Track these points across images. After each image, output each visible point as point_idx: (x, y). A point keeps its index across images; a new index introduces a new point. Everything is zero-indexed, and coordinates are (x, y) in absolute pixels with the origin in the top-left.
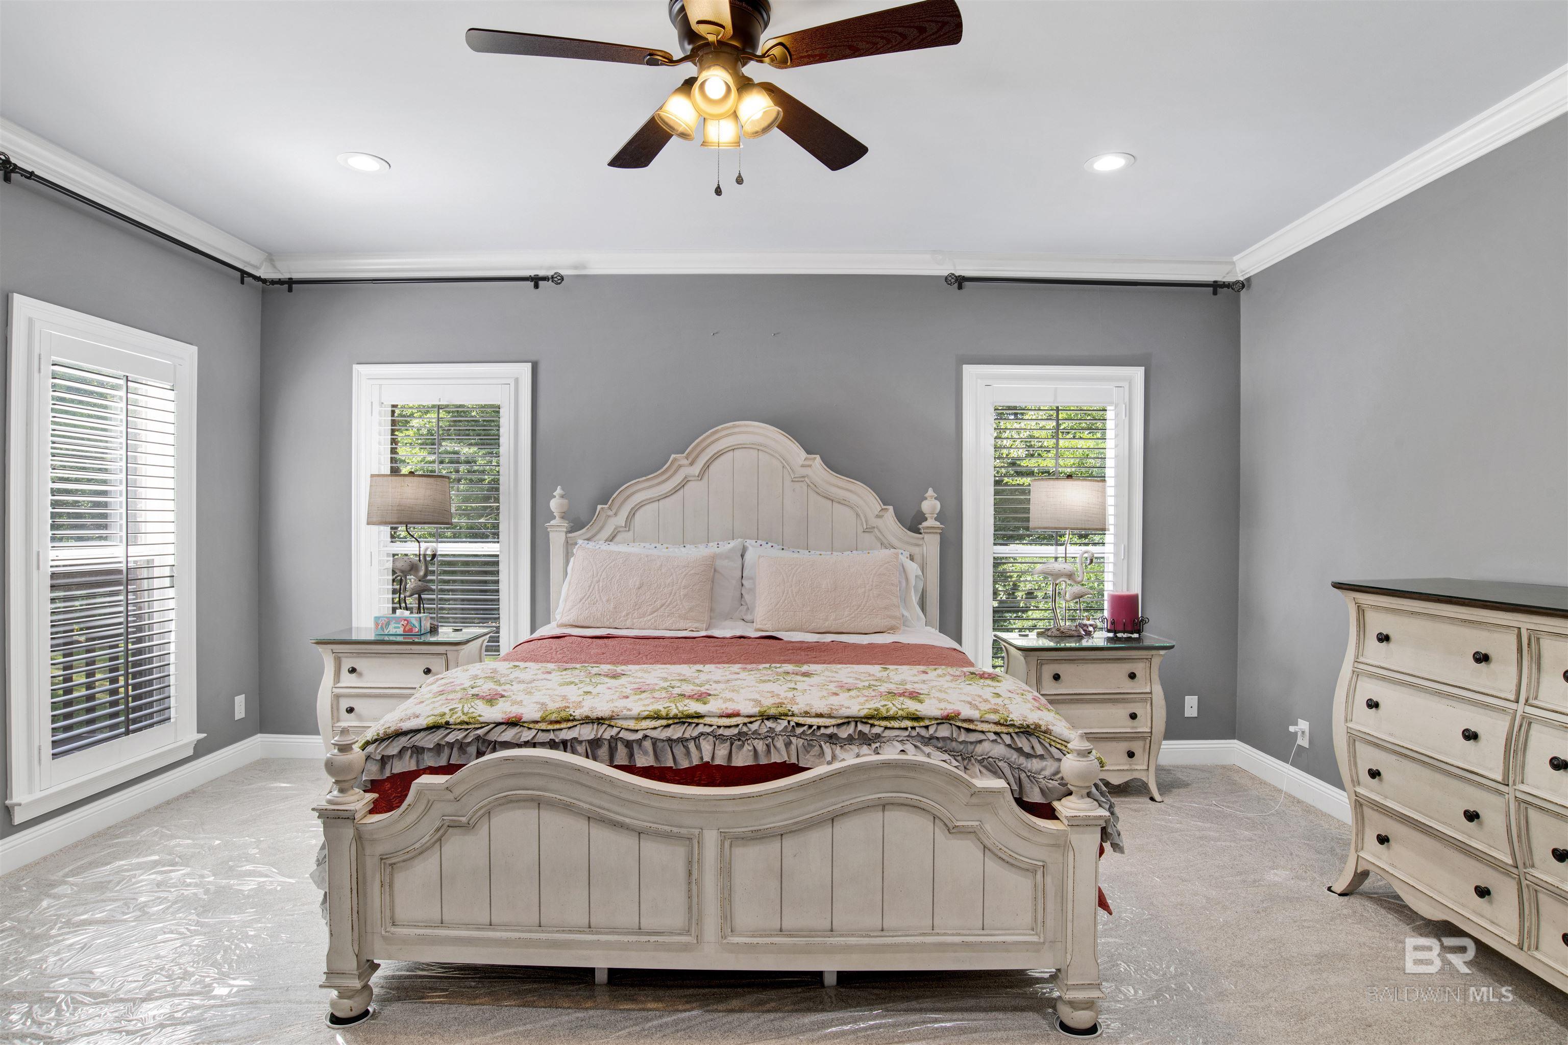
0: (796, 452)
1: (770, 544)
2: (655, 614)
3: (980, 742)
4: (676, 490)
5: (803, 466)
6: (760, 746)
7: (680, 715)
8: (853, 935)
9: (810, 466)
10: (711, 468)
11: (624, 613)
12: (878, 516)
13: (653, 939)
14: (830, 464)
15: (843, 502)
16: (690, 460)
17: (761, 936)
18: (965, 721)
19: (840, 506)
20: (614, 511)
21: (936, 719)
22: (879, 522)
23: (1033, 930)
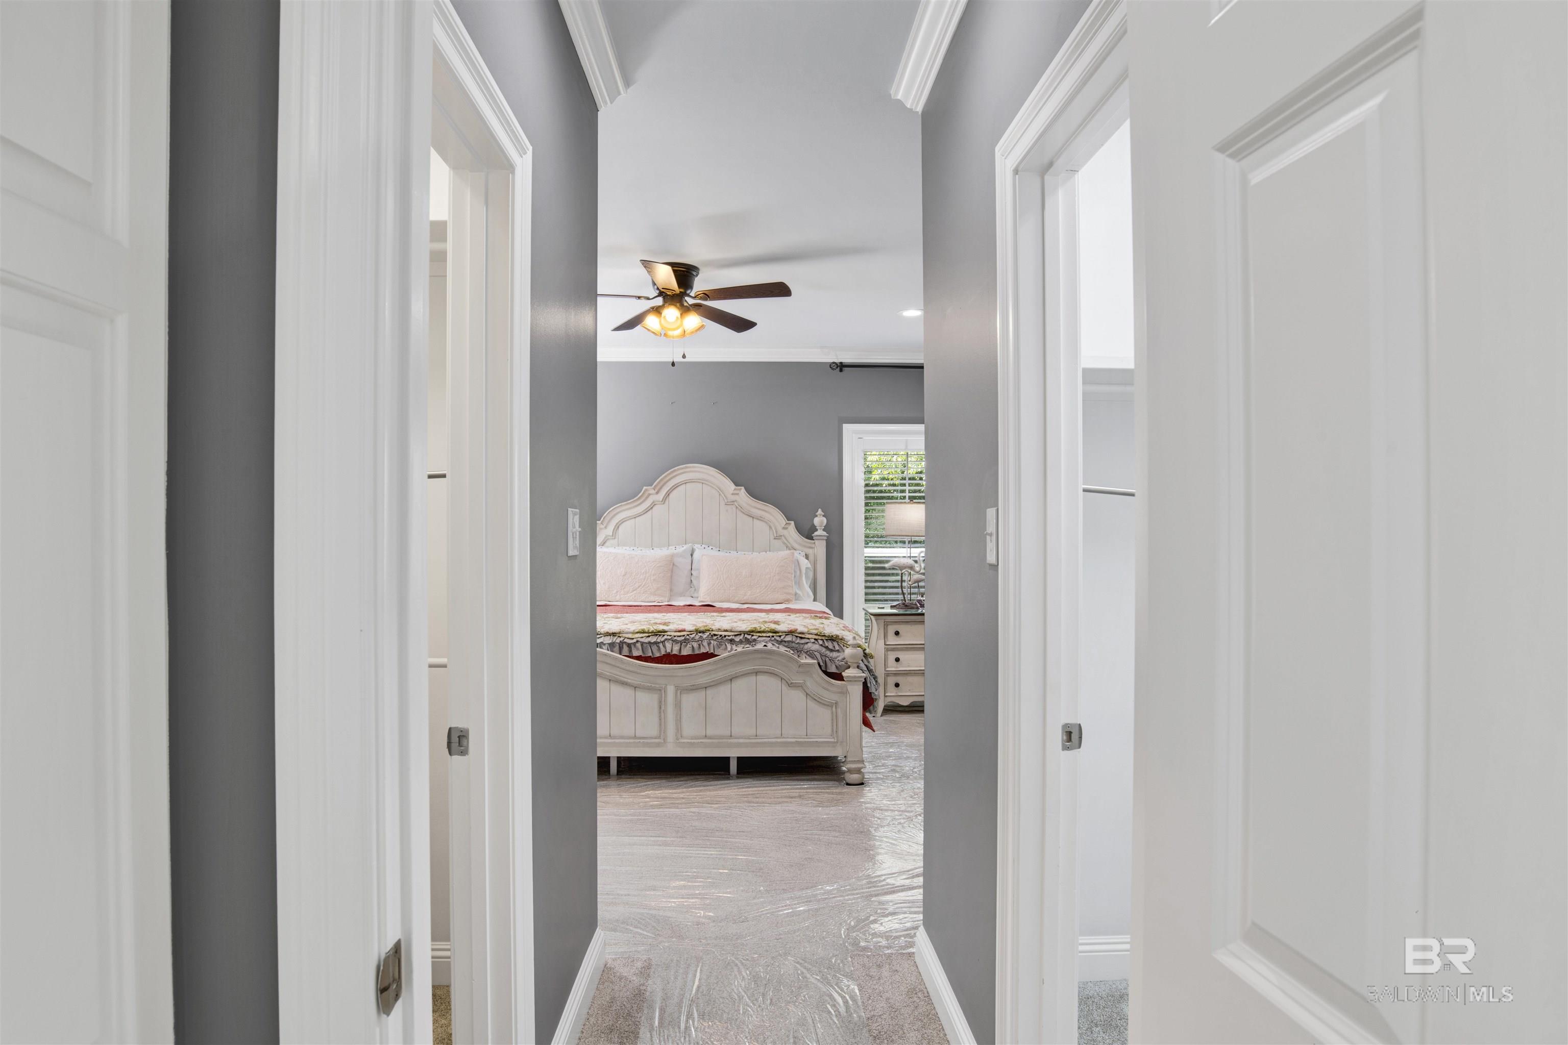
0: (729, 486)
1: (711, 547)
2: (635, 592)
3: (807, 643)
4: (646, 511)
5: (733, 494)
6: (695, 645)
7: (655, 631)
8: (742, 738)
9: (738, 494)
10: (671, 495)
11: (615, 591)
12: (784, 528)
13: (642, 741)
14: (752, 493)
15: (760, 519)
16: (656, 490)
17: (696, 739)
18: (800, 633)
19: (758, 521)
20: (605, 525)
21: (786, 632)
22: (785, 532)
23: (831, 736)
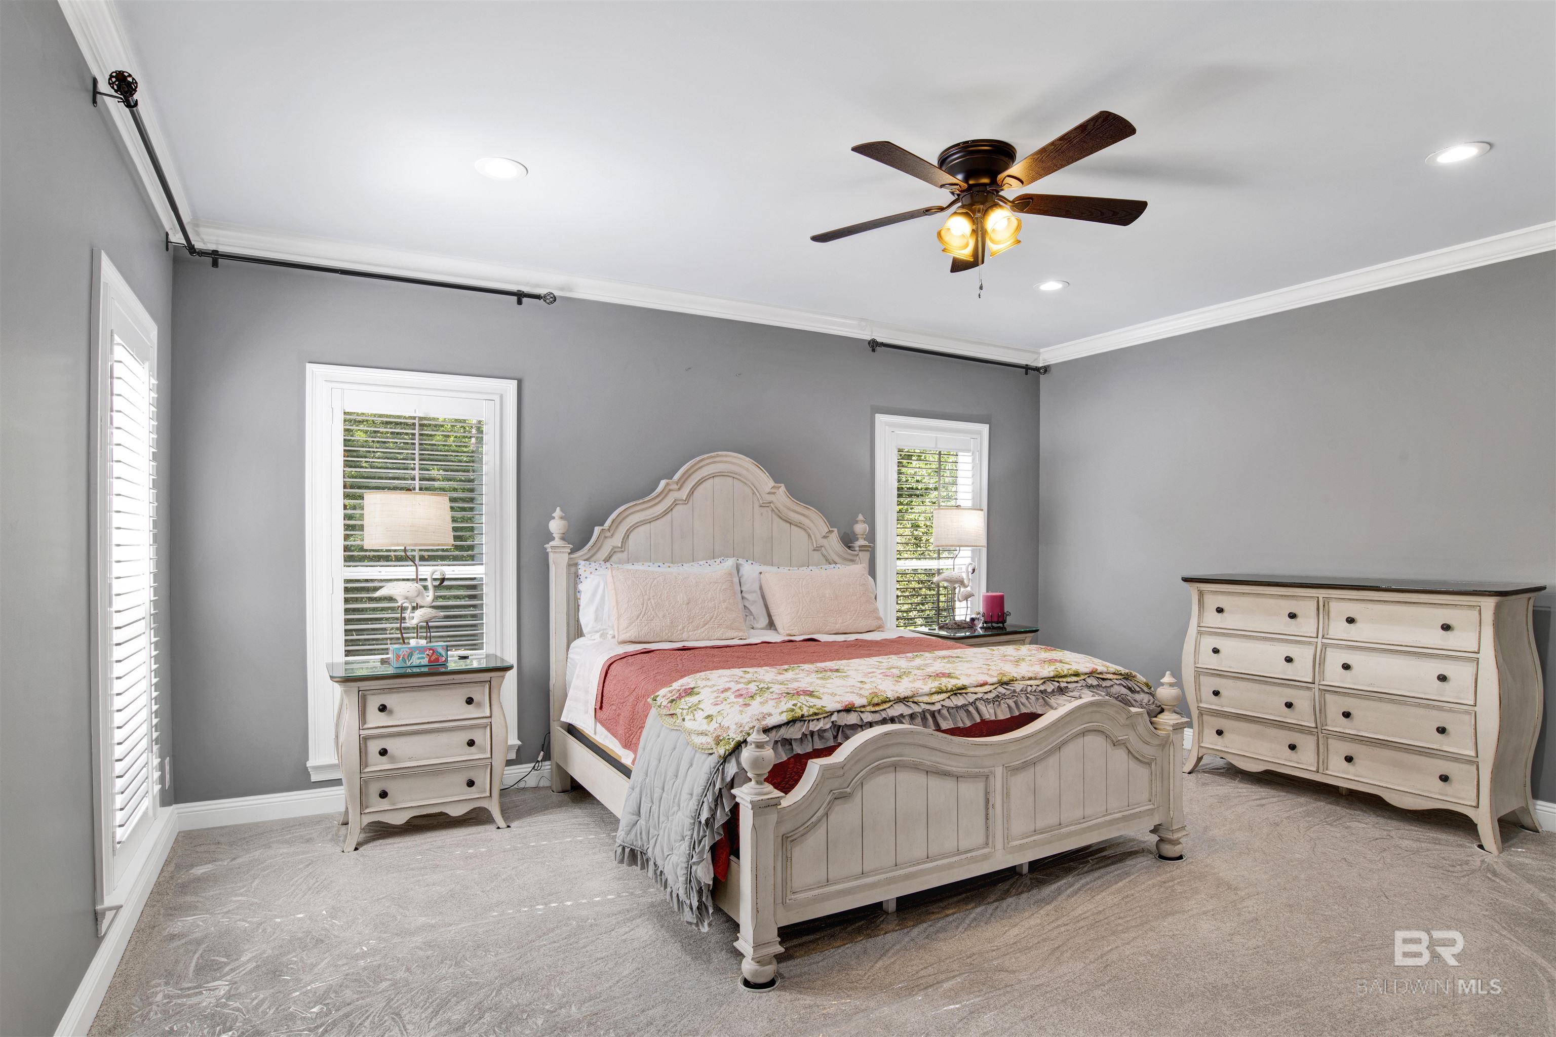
0: (765, 482)
1: (750, 562)
4: (666, 513)
5: (769, 493)
9: (774, 493)
10: (695, 493)
12: (825, 537)
14: (795, 493)
15: (799, 525)
16: (679, 485)
17: (1027, 837)
18: (1098, 674)
19: (796, 528)
20: (612, 532)
21: (1086, 674)
22: (825, 542)
23: (1150, 801)
